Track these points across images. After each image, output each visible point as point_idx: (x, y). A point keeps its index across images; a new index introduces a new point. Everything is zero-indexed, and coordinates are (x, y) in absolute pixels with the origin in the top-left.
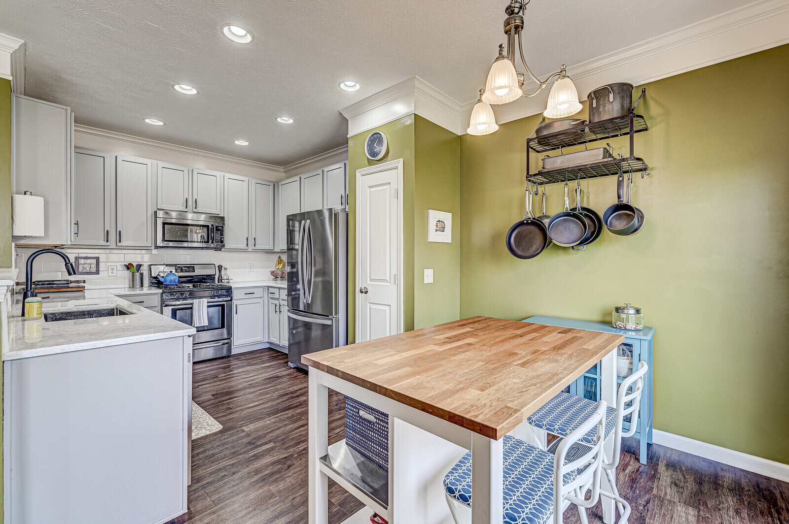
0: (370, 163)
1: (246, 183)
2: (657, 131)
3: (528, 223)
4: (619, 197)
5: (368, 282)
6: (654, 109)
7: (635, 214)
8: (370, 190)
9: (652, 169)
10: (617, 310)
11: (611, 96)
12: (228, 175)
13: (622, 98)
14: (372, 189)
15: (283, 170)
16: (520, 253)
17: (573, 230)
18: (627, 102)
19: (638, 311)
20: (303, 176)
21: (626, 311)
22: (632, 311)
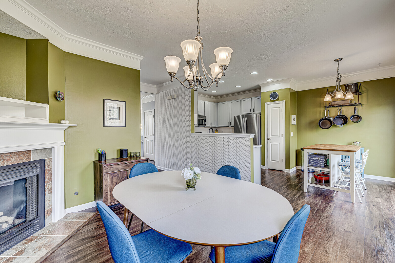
0: (271, 101)
1: (210, 104)
2: (364, 95)
3: (325, 119)
4: (355, 113)
5: (271, 136)
6: (364, 89)
7: (360, 118)
8: (271, 109)
9: (363, 105)
10: (354, 142)
11: (352, 87)
12: (206, 102)
13: (355, 87)
14: (272, 109)
15: (215, 98)
16: (323, 127)
17: (341, 121)
18: (356, 88)
19: (360, 143)
20: (231, 102)
21: (356, 143)
22: (358, 143)
